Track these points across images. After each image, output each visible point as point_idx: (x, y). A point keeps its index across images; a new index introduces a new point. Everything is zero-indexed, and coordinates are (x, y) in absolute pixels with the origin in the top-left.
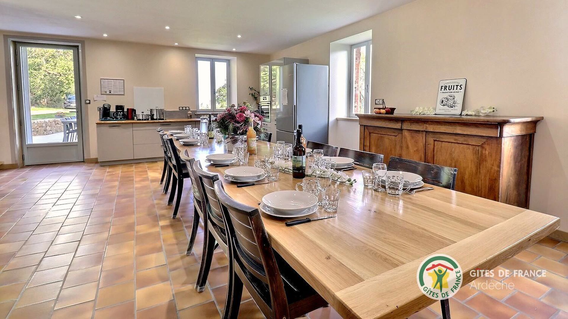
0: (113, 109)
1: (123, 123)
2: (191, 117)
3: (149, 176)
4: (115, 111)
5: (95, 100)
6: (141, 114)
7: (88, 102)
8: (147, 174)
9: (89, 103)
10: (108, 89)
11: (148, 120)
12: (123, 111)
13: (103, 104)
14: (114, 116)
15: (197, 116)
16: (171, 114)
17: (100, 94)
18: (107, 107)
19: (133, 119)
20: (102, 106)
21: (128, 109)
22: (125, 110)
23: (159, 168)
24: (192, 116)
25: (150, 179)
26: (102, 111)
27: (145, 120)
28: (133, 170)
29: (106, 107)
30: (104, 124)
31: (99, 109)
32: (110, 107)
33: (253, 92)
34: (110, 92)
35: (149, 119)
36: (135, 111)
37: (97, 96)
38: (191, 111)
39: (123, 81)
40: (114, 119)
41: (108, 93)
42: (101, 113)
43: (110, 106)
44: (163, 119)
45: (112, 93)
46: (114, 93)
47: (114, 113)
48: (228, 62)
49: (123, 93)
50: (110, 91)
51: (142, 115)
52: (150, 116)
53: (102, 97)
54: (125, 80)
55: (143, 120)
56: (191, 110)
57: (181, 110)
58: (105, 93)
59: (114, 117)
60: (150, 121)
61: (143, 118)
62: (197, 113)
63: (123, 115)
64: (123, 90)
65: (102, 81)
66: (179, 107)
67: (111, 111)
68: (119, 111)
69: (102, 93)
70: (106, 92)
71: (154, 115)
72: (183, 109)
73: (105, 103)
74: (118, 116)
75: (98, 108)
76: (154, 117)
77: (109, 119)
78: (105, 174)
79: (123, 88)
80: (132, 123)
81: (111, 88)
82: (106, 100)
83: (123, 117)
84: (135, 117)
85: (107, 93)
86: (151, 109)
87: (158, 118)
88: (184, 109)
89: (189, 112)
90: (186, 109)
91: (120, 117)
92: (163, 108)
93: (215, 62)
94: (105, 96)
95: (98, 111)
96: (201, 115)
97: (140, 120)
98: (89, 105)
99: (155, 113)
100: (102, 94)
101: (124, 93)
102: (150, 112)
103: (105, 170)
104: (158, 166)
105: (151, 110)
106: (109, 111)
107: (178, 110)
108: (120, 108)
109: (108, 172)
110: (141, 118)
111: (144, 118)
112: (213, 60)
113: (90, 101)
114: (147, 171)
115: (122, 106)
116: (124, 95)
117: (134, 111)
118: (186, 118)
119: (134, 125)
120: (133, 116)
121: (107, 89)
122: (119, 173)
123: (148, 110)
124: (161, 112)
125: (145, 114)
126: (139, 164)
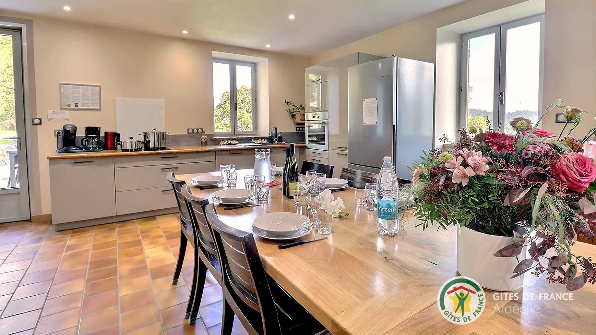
0: (81, 133)
1: (97, 157)
2: (206, 144)
3: (147, 258)
4: (85, 136)
5: (49, 118)
6: (128, 140)
7: (37, 121)
8: (141, 251)
9: (40, 123)
10: (73, 101)
11: (140, 150)
12: (99, 136)
13: (63, 125)
14: (82, 144)
15: (213, 142)
16: (176, 139)
17: (60, 109)
18: (70, 130)
19: (116, 149)
20: (62, 129)
21: (106, 133)
22: (102, 134)
23: (162, 234)
24: (208, 142)
25: (149, 266)
26: (61, 136)
27: (135, 150)
28: (115, 241)
29: (68, 129)
30: (64, 158)
31: (58, 132)
32: (75, 131)
33: (291, 107)
34: (76, 106)
35: (142, 148)
36: (118, 135)
37: (54, 112)
38: (206, 135)
39: (98, 87)
40: (81, 149)
41: (73, 106)
42: (60, 140)
43: (77, 128)
44: (164, 149)
45: (80, 107)
46: (82, 106)
47: (83, 139)
48: (254, 66)
49: (98, 108)
50: (76, 103)
51: (130, 143)
52: (143, 144)
53: (62, 113)
54: (101, 86)
55: (131, 150)
56: (205, 133)
57: (190, 133)
58: (67, 107)
59: (82, 146)
60: (143, 152)
61: (131, 147)
62: (214, 138)
63: (99, 142)
64: (98, 102)
65: (63, 87)
66: (188, 129)
67: (76, 136)
68: (91, 136)
69: (63, 107)
70: (69, 105)
71: (149, 141)
72: (193, 132)
73: (66, 123)
74: (89, 144)
75: (55, 131)
76: (150, 145)
77: (73, 150)
78: (62, 252)
79: (98, 99)
80: (114, 156)
81: (79, 98)
82: (68, 118)
83: (98, 145)
84: (118, 145)
85: (71, 107)
86: (145, 133)
87: (156, 147)
88: (195, 131)
89: (204, 136)
90: (198, 132)
91: (94, 146)
92: (165, 132)
93: (237, 66)
94: (67, 112)
95: (55, 136)
96: (219, 140)
97: (126, 150)
98: (38, 127)
99: (151, 138)
100: (62, 109)
101: (100, 107)
102: (143, 137)
103: (62, 241)
104: (159, 227)
105: (145, 135)
106: (73, 136)
107: (187, 134)
108: (92, 131)
109: (70, 248)
110: (128, 147)
111: (134, 147)
112: (233, 62)
113: (40, 119)
114: (140, 241)
115: (97, 128)
116: (99, 110)
117: (116, 135)
118: (198, 145)
119: (116, 159)
120: (115, 144)
121: (71, 100)
122: (89, 250)
123: (140, 134)
124: (162, 137)
125: (135, 140)
126: (126, 223)
